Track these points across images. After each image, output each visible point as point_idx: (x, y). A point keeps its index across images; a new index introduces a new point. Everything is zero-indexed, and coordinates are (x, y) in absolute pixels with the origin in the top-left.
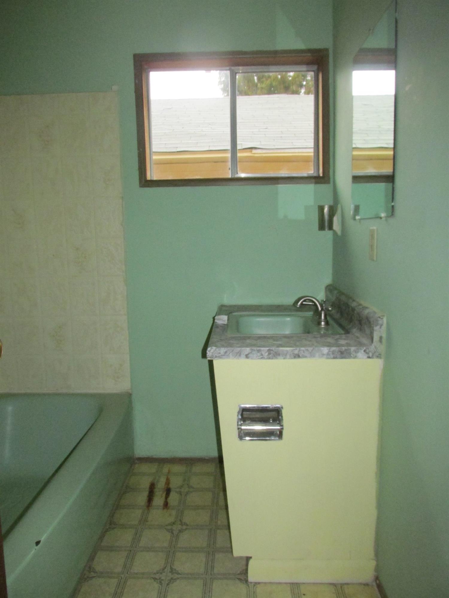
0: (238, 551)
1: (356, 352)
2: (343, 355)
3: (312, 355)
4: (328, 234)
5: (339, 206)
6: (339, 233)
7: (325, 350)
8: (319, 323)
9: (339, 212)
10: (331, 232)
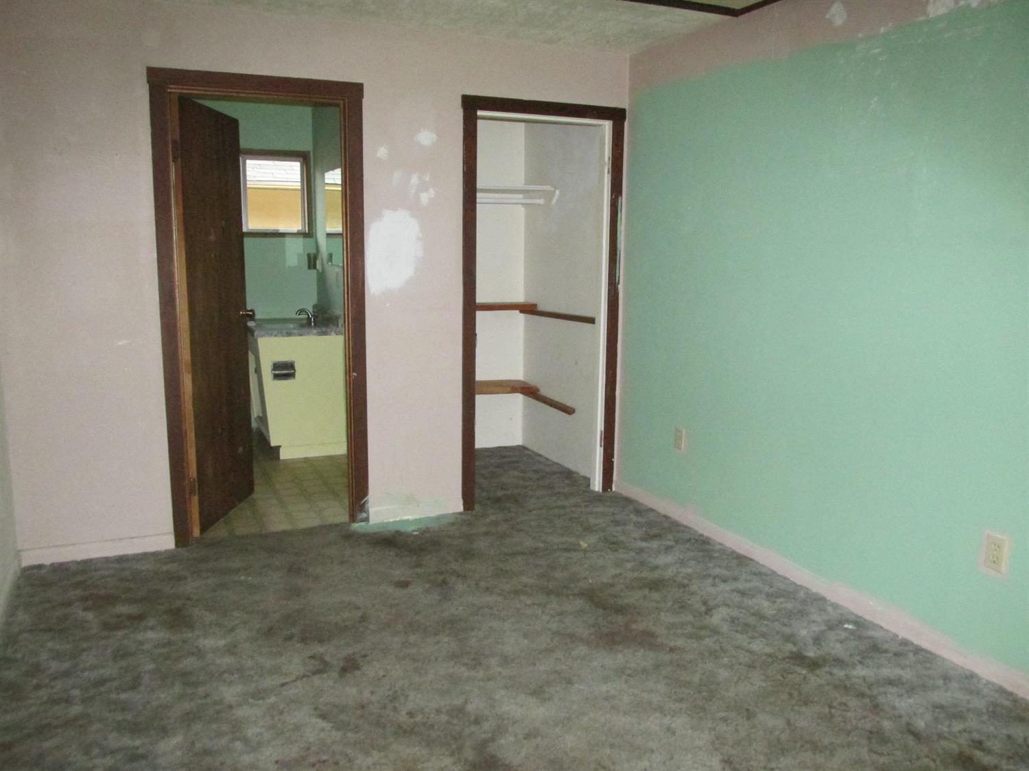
0: (273, 444)
1: (331, 332)
2: (324, 333)
3: (308, 334)
4: (313, 272)
5: (320, 254)
6: (320, 271)
7: (315, 332)
8: (311, 324)
9: (319, 258)
10: (315, 271)
